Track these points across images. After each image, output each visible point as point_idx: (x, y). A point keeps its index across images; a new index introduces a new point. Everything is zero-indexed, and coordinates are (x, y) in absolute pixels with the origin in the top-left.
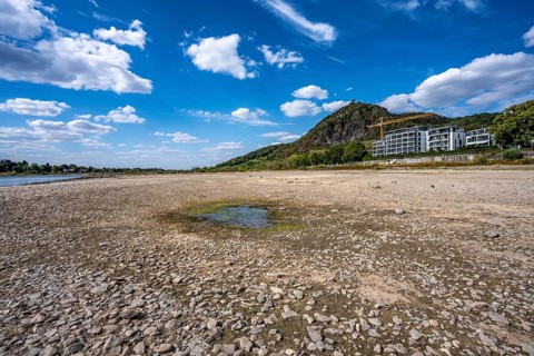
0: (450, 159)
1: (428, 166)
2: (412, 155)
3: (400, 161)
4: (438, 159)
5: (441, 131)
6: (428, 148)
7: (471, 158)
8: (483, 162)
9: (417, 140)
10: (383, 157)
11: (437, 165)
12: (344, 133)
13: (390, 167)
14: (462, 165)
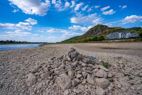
0: (127, 40)
1: (121, 42)
2: (116, 39)
3: (113, 41)
4: (124, 40)
5: (124, 33)
6: (121, 37)
7: (132, 40)
8: (135, 41)
9: (118, 35)
10: (108, 40)
11: (123, 42)
12: (96, 33)
13: (111, 42)
14: (130, 42)
